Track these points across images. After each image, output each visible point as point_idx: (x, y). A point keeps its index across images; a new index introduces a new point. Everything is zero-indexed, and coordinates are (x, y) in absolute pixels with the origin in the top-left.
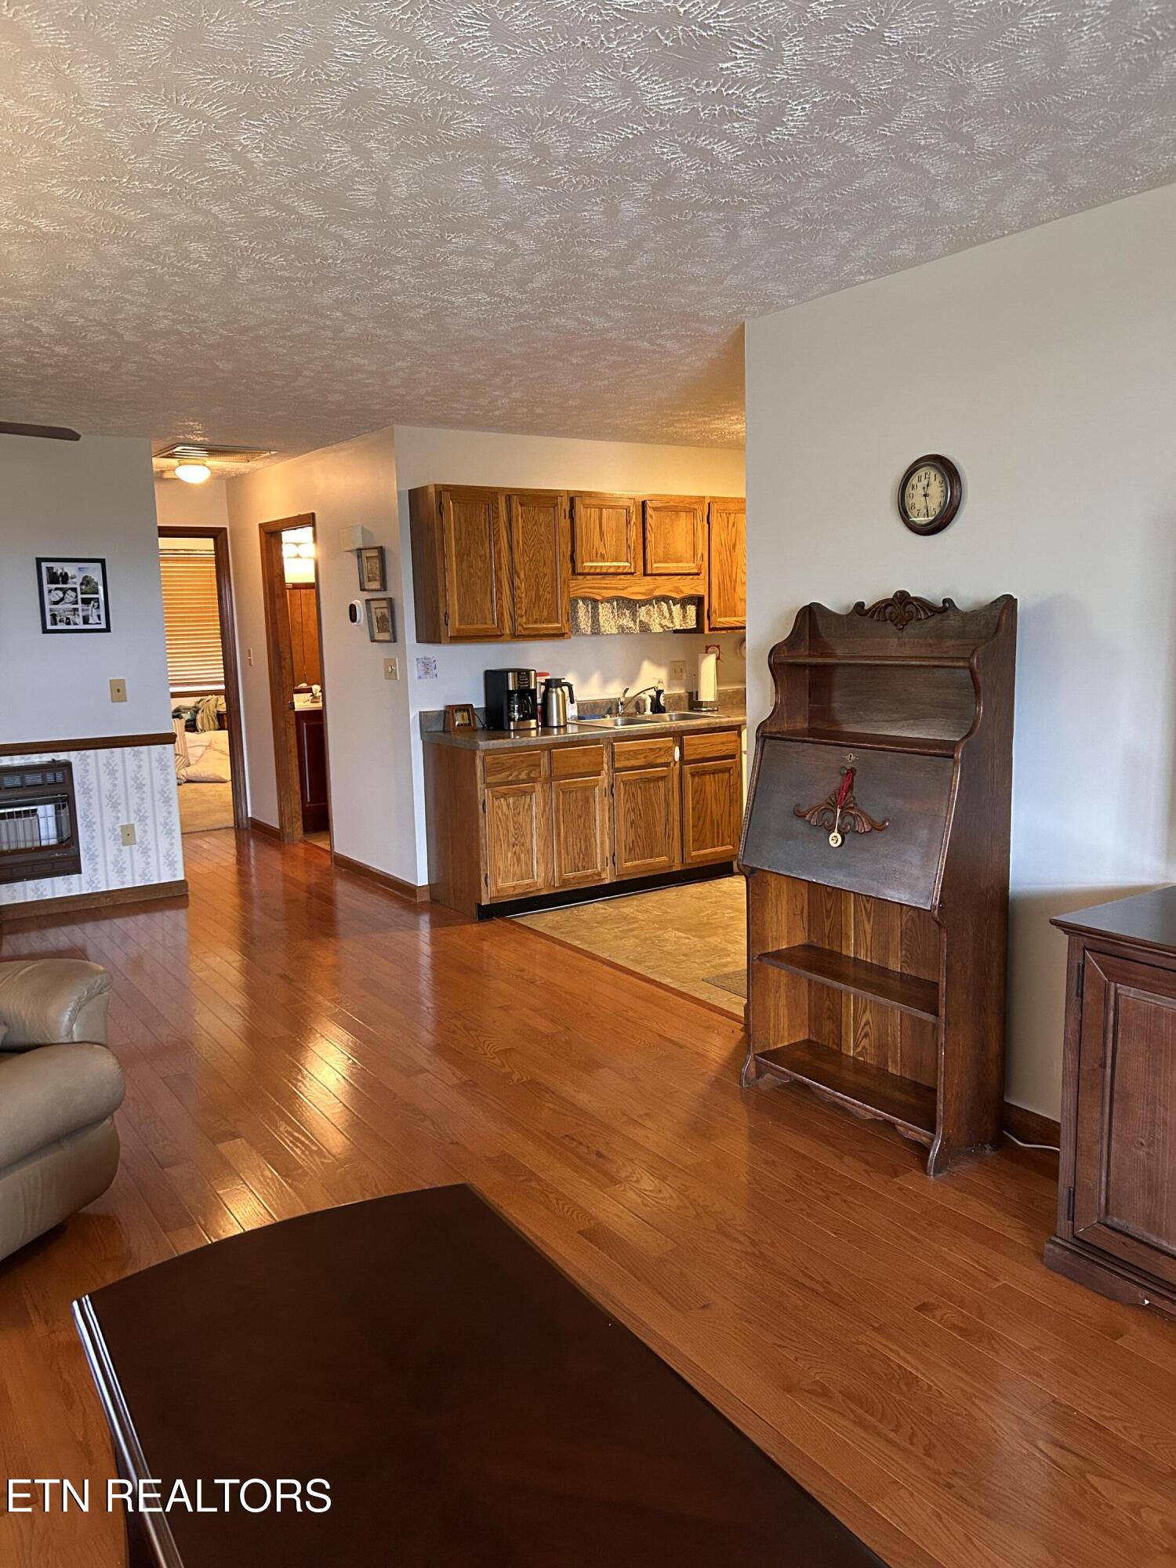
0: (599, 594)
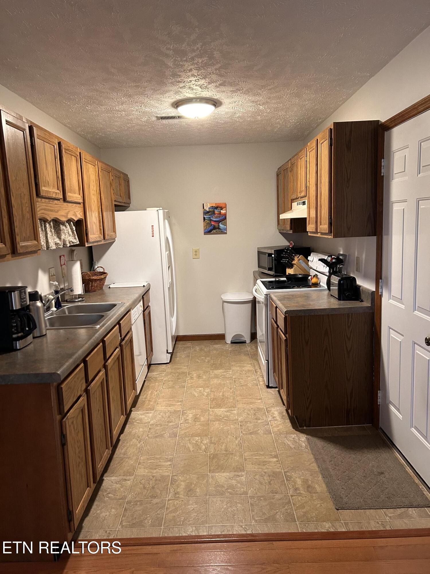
0: (48, 215)
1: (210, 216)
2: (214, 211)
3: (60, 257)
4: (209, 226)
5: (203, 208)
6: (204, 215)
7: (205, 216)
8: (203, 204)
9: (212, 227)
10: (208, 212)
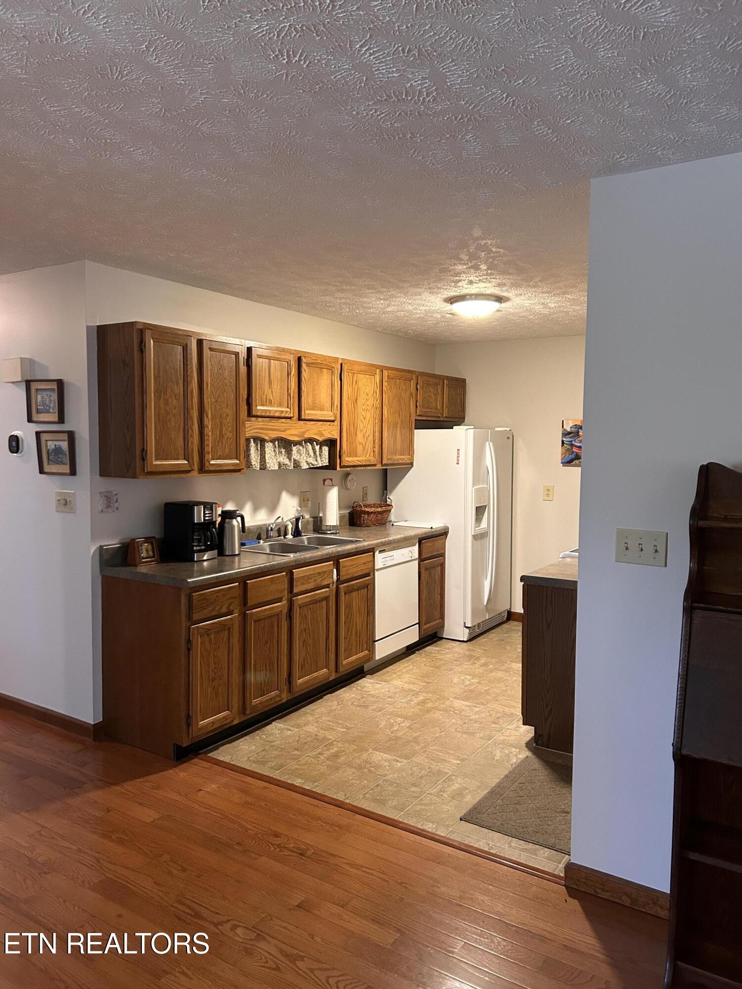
0: (267, 435)
1: (571, 439)
2: (578, 432)
3: (324, 480)
4: (569, 454)
5: (563, 427)
6: (562, 437)
7: (564, 439)
8: (563, 421)
9: (573, 456)
10: (569, 433)
